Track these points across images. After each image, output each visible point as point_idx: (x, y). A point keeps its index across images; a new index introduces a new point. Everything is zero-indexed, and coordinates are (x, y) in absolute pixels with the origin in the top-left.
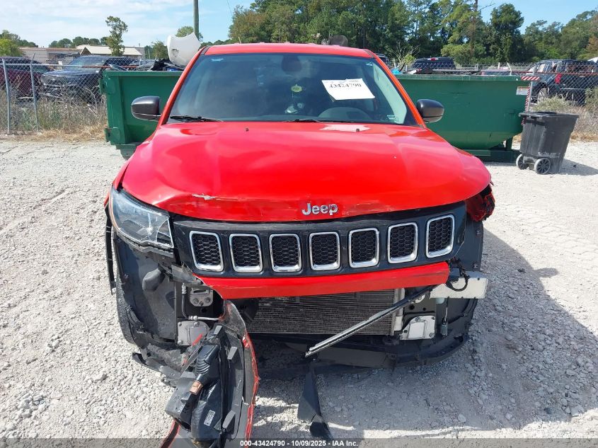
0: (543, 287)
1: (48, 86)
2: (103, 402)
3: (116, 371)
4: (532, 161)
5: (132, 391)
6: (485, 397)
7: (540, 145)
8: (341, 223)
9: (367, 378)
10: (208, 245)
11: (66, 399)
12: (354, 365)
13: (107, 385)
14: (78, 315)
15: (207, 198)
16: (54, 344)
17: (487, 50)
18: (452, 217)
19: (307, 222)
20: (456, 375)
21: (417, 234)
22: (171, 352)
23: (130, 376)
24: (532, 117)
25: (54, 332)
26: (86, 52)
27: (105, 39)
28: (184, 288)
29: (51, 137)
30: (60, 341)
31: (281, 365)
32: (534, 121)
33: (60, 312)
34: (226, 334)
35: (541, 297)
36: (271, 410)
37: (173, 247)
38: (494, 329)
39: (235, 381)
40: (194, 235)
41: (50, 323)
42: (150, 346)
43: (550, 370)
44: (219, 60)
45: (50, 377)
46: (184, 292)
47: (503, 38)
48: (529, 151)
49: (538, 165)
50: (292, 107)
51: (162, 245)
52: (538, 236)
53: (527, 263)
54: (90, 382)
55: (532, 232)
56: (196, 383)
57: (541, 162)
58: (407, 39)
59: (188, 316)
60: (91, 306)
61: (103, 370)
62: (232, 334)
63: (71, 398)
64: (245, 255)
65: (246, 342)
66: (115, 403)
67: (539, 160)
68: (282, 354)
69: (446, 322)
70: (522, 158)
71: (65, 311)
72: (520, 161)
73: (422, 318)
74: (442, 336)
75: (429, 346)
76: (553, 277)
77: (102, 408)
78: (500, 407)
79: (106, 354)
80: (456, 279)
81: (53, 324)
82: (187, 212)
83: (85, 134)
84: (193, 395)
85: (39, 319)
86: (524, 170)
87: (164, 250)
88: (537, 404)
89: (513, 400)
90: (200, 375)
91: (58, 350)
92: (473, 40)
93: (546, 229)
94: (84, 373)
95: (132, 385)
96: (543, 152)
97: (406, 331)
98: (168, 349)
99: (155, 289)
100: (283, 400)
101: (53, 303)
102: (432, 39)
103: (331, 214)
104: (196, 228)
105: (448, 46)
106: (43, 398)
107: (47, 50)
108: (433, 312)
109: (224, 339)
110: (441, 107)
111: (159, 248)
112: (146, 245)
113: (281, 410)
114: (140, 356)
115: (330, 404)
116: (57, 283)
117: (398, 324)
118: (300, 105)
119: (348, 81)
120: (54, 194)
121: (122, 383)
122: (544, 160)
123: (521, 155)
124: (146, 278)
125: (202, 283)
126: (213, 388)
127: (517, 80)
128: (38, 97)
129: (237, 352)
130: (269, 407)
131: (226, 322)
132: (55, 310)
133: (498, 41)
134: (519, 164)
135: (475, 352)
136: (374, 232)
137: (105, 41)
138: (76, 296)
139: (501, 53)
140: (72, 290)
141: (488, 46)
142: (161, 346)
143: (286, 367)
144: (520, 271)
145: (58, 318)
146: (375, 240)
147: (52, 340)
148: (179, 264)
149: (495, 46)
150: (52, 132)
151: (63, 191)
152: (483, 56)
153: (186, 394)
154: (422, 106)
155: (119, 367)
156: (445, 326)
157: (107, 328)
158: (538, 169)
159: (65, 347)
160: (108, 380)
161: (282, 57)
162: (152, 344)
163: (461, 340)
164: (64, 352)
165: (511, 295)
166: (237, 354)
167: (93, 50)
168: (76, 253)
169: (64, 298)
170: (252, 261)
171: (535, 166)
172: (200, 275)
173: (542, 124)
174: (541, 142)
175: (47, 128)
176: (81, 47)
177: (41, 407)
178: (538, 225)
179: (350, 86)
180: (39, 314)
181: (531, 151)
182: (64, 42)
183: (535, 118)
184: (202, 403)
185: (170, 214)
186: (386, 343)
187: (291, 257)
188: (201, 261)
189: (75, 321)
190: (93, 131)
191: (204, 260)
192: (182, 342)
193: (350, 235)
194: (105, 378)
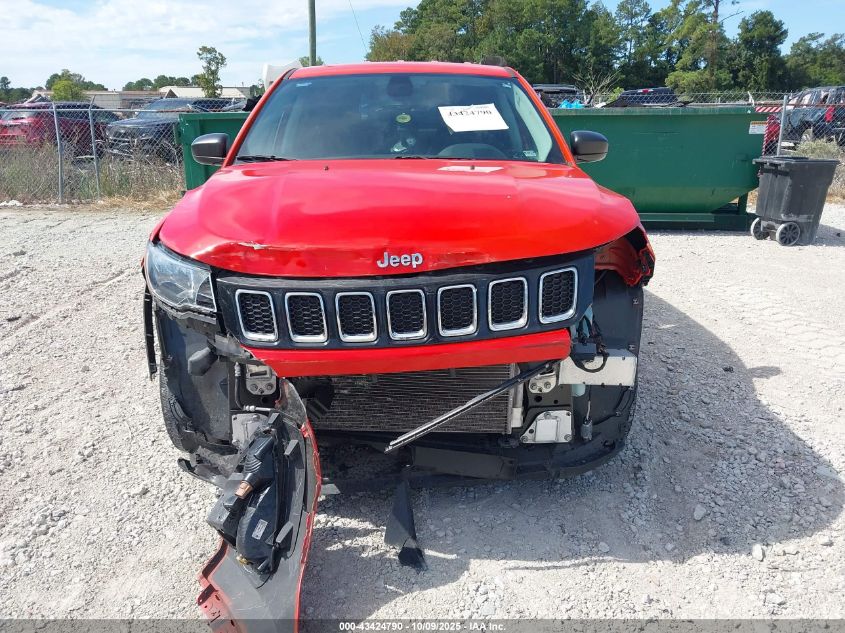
0: (754, 390)
1: (115, 141)
2: (140, 519)
3: (160, 484)
4: (773, 228)
5: (178, 508)
6: (640, 522)
7: (783, 204)
8: (427, 278)
9: (486, 498)
10: (258, 308)
11: (94, 515)
12: (462, 474)
13: (148, 499)
14: (121, 420)
15: (257, 247)
16: (86, 453)
17: (735, 77)
18: (574, 270)
19: (385, 277)
20: (608, 496)
21: (526, 292)
22: (227, 457)
23: (177, 490)
24: (772, 164)
25: (89, 439)
26: (172, 94)
27: (196, 77)
28: (237, 369)
29: (115, 206)
30: (94, 449)
31: (368, 476)
32: (775, 170)
33: (99, 416)
34: (284, 424)
35: (748, 402)
36: (353, 533)
37: (216, 311)
38: (673, 441)
39: (294, 484)
40: (241, 295)
41: (85, 428)
42: (200, 450)
43: (740, 493)
44: (306, 84)
45: (76, 490)
46: (237, 373)
47: (756, 61)
48: (768, 213)
49: (782, 233)
50: (400, 144)
51: (204, 309)
52: (763, 326)
53: (739, 360)
54: (126, 496)
55: (756, 321)
56: (243, 485)
57: (785, 228)
58: (616, 66)
59: (242, 406)
60: (140, 409)
61: (144, 483)
62: (291, 423)
63: (100, 514)
64: (306, 320)
65: (306, 430)
66: (154, 521)
67: (783, 226)
68: (370, 461)
69: (588, 422)
70: (759, 223)
71: (105, 415)
72: (756, 228)
73: (554, 413)
74: (583, 439)
75: (565, 452)
76: (772, 378)
77: (137, 526)
78: (660, 535)
79: (151, 465)
80: (590, 358)
81: (87, 430)
82: (232, 266)
83: (160, 201)
84: (239, 499)
85: (73, 423)
86: (763, 241)
87: (206, 315)
88: (712, 532)
89: (680, 528)
90: (250, 474)
91: (91, 460)
92: (713, 64)
93: (776, 318)
94: (120, 486)
95: (179, 500)
96: (787, 214)
97: (531, 431)
98: (223, 454)
99: (204, 372)
100: (371, 521)
101: (91, 405)
102: (653, 65)
103: (415, 266)
104: (244, 286)
105: (676, 73)
106: (65, 513)
107: (120, 94)
108: (569, 405)
109: (282, 430)
110: (603, 140)
111: (200, 313)
112: (186, 309)
113: (367, 533)
114: (187, 462)
115: (432, 527)
116: (99, 382)
117: (516, 419)
118: (411, 141)
119: (474, 108)
120: (110, 276)
121: (166, 498)
122: (790, 226)
123: (757, 219)
124: (191, 359)
125: (251, 356)
126: (266, 491)
127: (749, 112)
128: (100, 154)
129: (298, 446)
130: (351, 529)
131: (284, 408)
132: (94, 412)
133: (750, 65)
134: (755, 232)
135: (640, 468)
136: (470, 289)
137: (197, 81)
138: (122, 397)
139: (756, 81)
140: (117, 391)
141: (735, 72)
142: (214, 449)
143: (373, 477)
144: (726, 370)
145: (96, 423)
146: (472, 301)
147: (85, 448)
148: (223, 333)
149: (747, 72)
150: (116, 199)
151: (122, 272)
152: (729, 87)
153: (230, 500)
154: (576, 139)
155: (165, 480)
156: (588, 426)
157: (157, 435)
158: (781, 239)
159: (100, 456)
160: (149, 494)
161: (389, 78)
162: (203, 447)
163: (612, 447)
164: (98, 462)
165: (706, 400)
166: (297, 449)
167: (181, 92)
168: (129, 346)
169: (106, 399)
170: (315, 328)
171: (777, 235)
172: (250, 347)
173: (785, 174)
174: (785, 198)
175: (110, 194)
176: (165, 90)
177: (62, 522)
178: (766, 312)
179: (476, 113)
180: (73, 418)
181: (771, 213)
182: (142, 84)
183: (776, 165)
184: (251, 511)
185: (212, 268)
186: (503, 445)
187: (364, 323)
188: (250, 328)
189: (116, 427)
190: (169, 197)
191: (254, 327)
192: (238, 441)
193: (439, 293)
194: (145, 492)
